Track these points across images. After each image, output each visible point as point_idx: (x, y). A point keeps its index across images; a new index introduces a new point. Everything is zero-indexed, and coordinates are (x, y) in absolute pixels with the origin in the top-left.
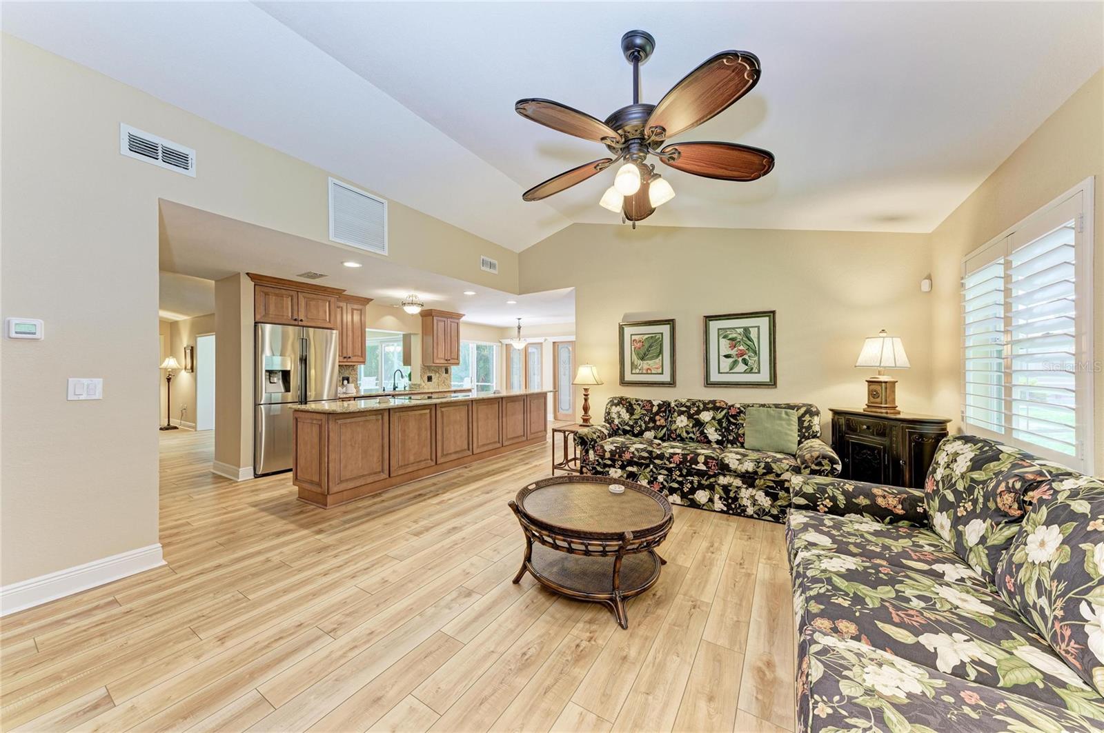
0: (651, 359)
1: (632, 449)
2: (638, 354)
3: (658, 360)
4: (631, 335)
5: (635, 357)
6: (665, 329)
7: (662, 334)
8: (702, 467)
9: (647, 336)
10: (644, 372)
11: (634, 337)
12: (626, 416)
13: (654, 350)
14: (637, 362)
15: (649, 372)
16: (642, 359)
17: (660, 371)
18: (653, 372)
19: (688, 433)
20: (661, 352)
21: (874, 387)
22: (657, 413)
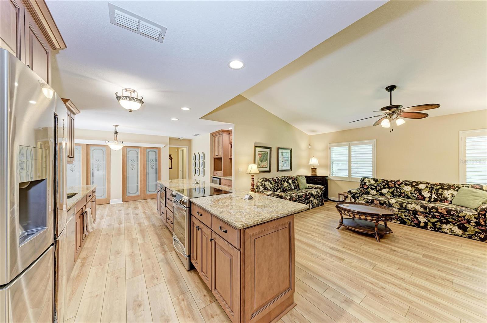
0: (264, 162)
1: (294, 197)
2: (260, 160)
3: (266, 162)
4: (258, 151)
5: (259, 161)
6: (268, 150)
7: (267, 152)
8: (308, 197)
9: (263, 152)
10: (262, 167)
11: (259, 152)
12: (271, 185)
13: (265, 159)
14: (260, 163)
15: (263, 167)
16: (261, 162)
17: (266, 167)
18: (265, 167)
19: (288, 188)
20: (267, 159)
21: (313, 170)
22: (278, 182)
